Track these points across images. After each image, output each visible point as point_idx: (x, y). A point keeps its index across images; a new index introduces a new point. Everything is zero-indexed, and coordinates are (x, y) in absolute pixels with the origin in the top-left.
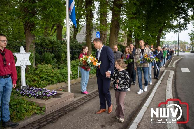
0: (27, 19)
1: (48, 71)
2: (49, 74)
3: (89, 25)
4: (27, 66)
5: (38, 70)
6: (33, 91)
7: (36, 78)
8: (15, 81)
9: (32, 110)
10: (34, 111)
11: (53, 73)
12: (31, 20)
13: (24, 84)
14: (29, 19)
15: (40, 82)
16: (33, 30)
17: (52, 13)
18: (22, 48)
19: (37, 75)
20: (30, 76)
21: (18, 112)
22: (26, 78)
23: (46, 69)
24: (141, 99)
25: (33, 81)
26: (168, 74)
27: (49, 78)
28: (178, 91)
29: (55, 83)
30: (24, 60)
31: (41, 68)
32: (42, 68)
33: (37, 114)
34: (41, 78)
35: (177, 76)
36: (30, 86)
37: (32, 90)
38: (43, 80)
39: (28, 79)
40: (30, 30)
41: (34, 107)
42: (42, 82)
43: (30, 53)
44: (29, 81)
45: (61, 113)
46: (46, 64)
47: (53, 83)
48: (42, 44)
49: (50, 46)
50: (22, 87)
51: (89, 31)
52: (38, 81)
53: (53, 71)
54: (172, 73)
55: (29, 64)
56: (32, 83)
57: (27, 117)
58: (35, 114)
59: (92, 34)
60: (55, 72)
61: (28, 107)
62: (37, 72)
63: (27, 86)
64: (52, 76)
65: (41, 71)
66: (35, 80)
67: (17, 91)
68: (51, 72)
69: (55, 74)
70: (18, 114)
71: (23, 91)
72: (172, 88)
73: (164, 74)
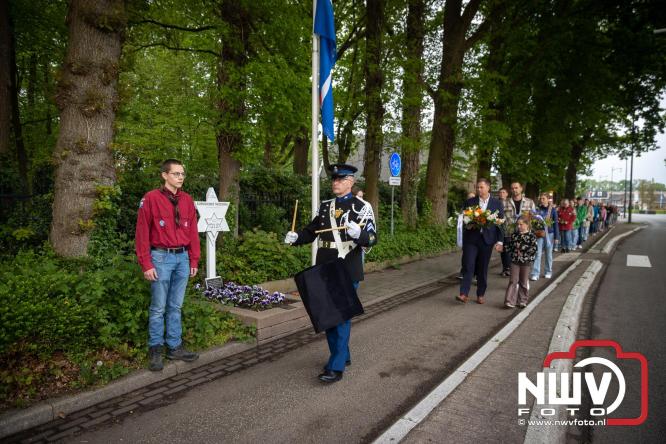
0: (224, 125)
1: (268, 248)
2: (269, 254)
3: (373, 136)
4: (221, 233)
5: (245, 244)
6: (232, 290)
7: (240, 263)
8: (195, 262)
9: (227, 330)
10: (230, 335)
11: (278, 253)
12: (233, 127)
13: (212, 274)
14: (229, 125)
15: (249, 272)
16: (236, 151)
17: (281, 110)
18: (211, 192)
19: (241, 255)
20: (227, 258)
21: (198, 331)
22: (217, 263)
23: (262, 242)
24: (492, 325)
25: (232, 269)
26: (582, 269)
27: (269, 263)
28: (599, 311)
29: (283, 278)
30: (214, 218)
31: (251, 240)
32: (255, 240)
33: (238, 339)
34: (250, 263)
35: (607, 276)
36: (226, 281)
37: (230, 288)
38: (255, 269)
39: (221, 263)
40: (231, 151)
41: (232, 325)
42: (253, 272)
43: (228, 203)
44: (224, 269)
45: (293, 342)
46: (262, 232)
47: (278, 275)
48: (257, 184)
49: (275, 190)
50: (208, 281)
51: (372, 152)
52: (244, 270)
53: (279, 247)
54: (597, 266)
55: (226, 228)
56: (230, 274)
57: (217, 345)
58: (235, 340)
59: (380, 161)
60: (283, 251)
61: (219, 322)
62: (241, 248)
63: (219, 278)
64: (277, 260)
65: (252, 247)
66: (237, 268)
67: (197, 290)
68: (274, 249)
69: (284, 255)
70: (197, 335)
71: (210, 289)
72: (584, 304)
73: (572, 267)
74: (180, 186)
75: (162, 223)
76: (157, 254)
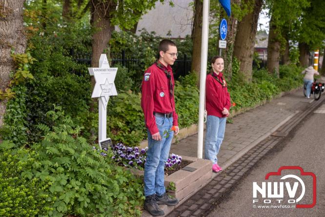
18: (104, 59)
30: (107, 84)
36: (114, 142)
43: (117, 68)
50: (101, 143)
52: (124, 131)
55: (114, 93)
63: (109, 140)
74: (172, 64)
75: (162, 95)
76: (158, 119)
